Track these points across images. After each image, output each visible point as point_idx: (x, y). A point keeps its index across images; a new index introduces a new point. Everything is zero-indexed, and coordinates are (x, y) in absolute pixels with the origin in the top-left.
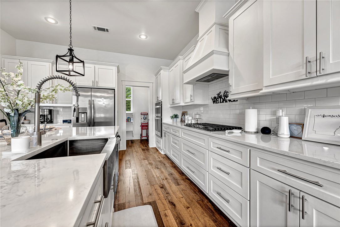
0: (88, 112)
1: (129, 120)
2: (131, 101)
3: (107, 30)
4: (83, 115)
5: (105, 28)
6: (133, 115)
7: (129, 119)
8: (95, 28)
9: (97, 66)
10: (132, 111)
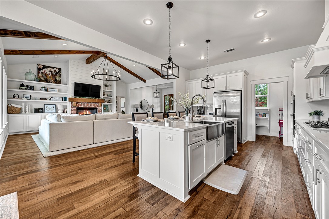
0: (222, 108)
1: (264, 116)
2: (267, 97)
3: (233, 49)
4: (219, 110)
5: (232, 49)
6: (269, 111)
7: (264, 114)
8: (225, 52)
9: (228, 75)
10: (268, 107)
